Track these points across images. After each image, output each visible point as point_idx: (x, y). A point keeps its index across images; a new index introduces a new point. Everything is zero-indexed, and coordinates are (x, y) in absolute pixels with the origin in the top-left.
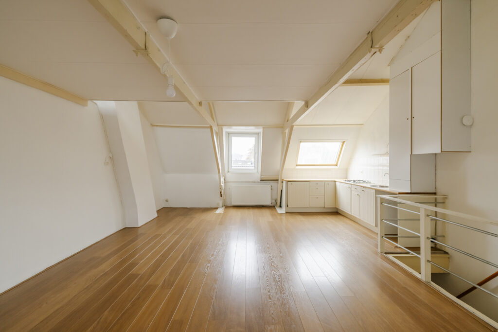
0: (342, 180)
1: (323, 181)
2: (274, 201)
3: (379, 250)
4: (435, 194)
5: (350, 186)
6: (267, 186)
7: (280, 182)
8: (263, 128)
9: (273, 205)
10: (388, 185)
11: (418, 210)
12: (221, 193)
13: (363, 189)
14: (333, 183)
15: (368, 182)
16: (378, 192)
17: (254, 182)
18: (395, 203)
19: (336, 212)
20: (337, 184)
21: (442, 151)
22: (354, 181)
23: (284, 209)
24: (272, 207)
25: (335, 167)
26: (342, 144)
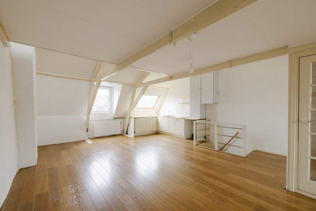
0: (161, 116)
1: (152, 117)
2: (121, 132)
4: (205, 119)
5: (168, 118)
6: (118, 122)
7: (127, 119)
8: (123, 85)
12: (87, 129)
13: (177, 119)
14: (156, 118)
17: (109, 120)
19: (157, 133)
20: (158, 118)
21: (214, 103)
23: (131, 135)
24: (121, 135)
25: (154, 109)
26: (158, 97)
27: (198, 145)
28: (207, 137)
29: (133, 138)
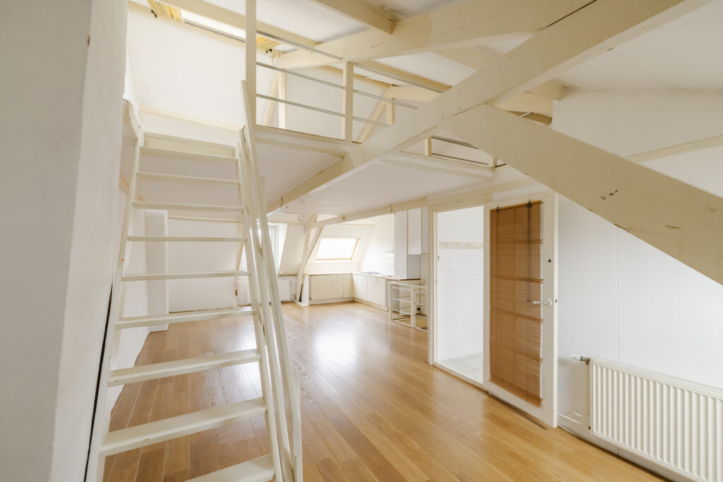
0: (359, 273)
1: (342, 274)
2: (293, 297)
3: (389, 318)
4: (420, 279)
5: (366, 277)
6: (286, 281)
7: (300, 277)
8: (289, 225)
9: (292, 300)
10: (393, 275)
11: (409, 288)
12: (236, 290)
13: (377, 279)
14: (350, 275)
15: (379, 274)
16: (387, 280)
18: (398, 286)
19: (353, 301)
20: (354, 276)
21: (422, 254)
22: (369, 273)
23: (305, 303)
24: (292, 302)
25: (351, 261)
26: (356, 240)
27: (396, 321)
28: (422, 308)
29: (307, 308)
